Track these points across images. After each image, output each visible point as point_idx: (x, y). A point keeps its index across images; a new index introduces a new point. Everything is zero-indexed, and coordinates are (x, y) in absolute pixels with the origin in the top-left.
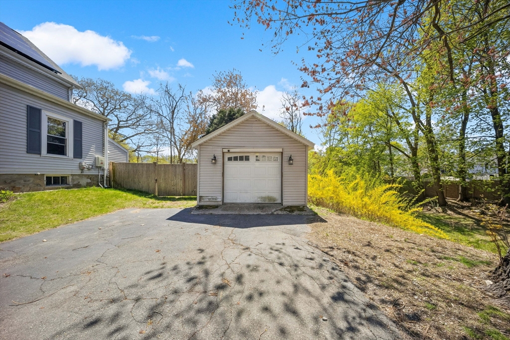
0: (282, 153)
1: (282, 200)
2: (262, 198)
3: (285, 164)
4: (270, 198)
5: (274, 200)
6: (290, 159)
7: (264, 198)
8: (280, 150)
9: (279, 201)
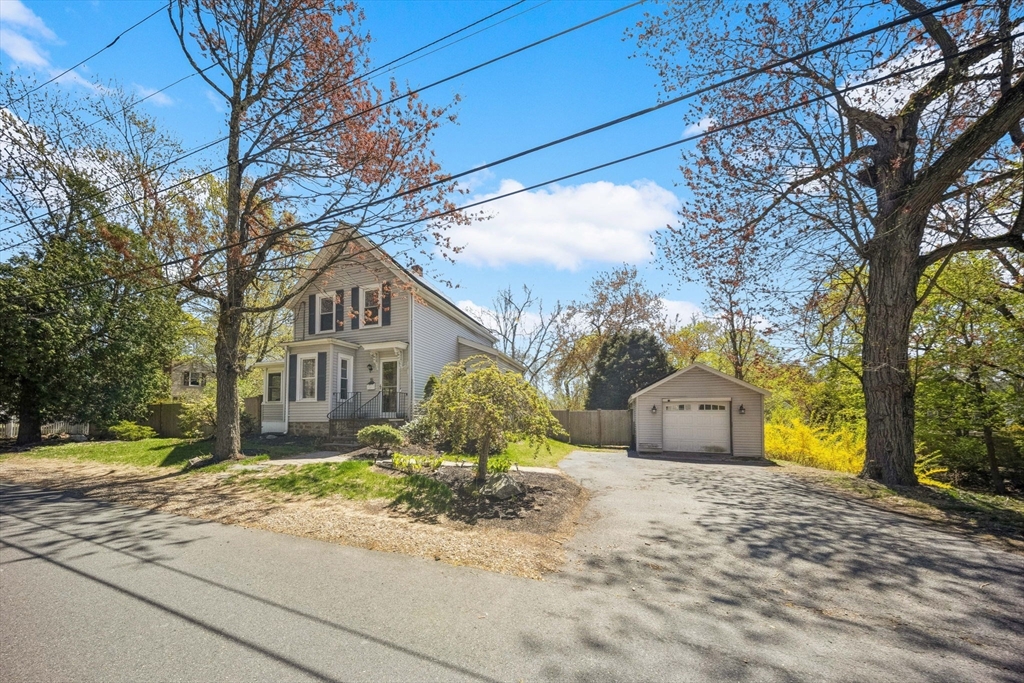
0: (731, 402)
1: (732, 450)
2: (706, 447)
3: (735, 413)
4: (717, 449)
5: (722, 450)
6: (741, 408)
7: (711, 448)
8: (729, 399)
9: (729, 452)
